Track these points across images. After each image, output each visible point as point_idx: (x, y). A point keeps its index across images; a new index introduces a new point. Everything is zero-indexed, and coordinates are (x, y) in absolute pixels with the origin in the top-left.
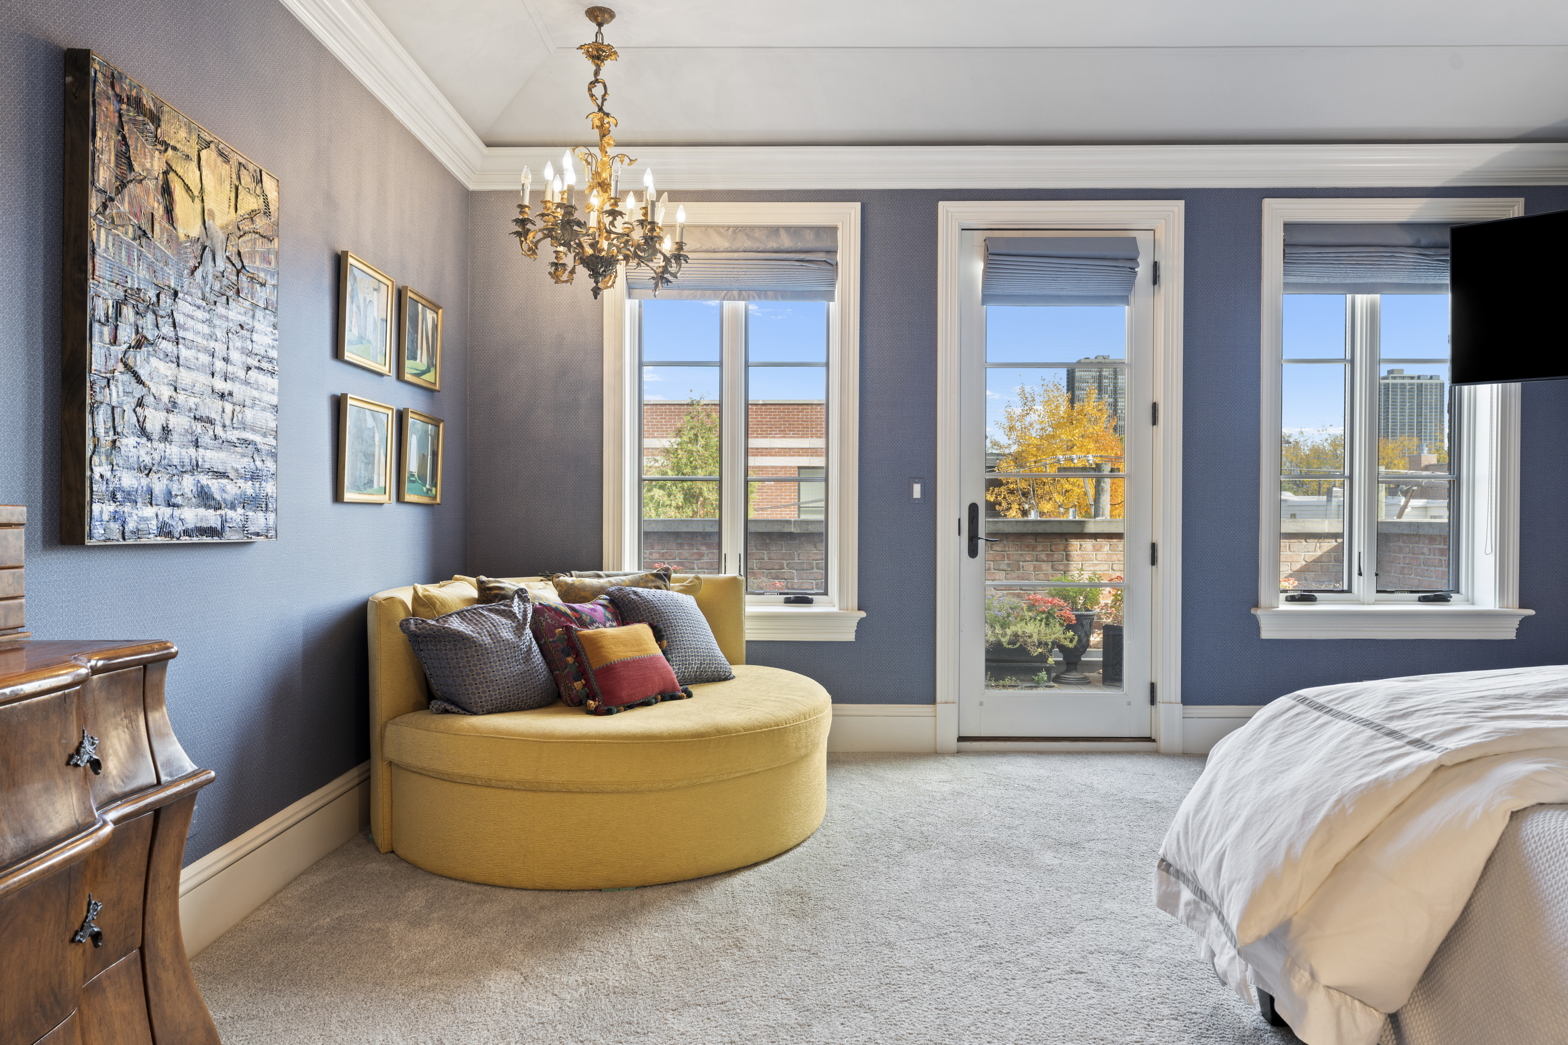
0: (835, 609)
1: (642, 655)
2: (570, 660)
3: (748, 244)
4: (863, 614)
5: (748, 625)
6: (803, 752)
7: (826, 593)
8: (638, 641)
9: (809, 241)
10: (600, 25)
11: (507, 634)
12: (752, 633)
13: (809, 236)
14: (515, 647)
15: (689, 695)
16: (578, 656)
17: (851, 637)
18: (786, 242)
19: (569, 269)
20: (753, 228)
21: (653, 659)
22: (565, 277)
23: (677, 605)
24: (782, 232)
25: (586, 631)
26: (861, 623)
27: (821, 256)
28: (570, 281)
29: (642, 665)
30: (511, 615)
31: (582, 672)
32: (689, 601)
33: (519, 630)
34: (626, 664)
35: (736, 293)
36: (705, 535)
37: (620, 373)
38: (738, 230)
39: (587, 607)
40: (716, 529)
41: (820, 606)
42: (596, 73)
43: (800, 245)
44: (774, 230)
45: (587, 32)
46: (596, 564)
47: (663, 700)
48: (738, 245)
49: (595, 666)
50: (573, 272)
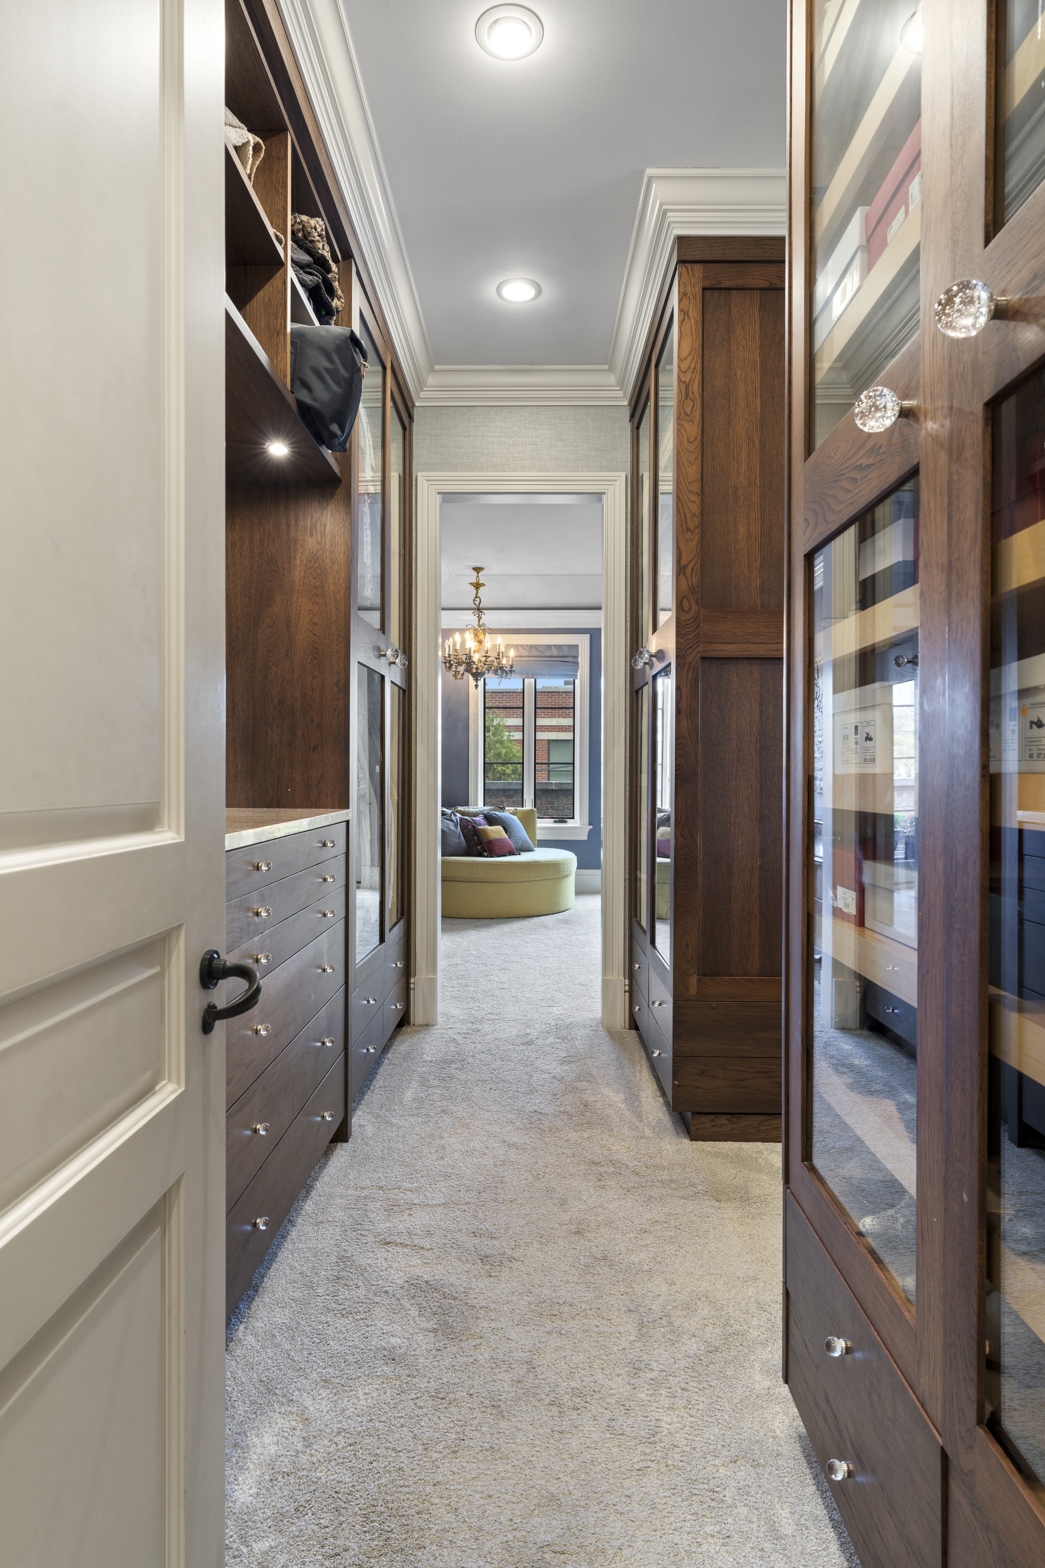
0: (578, 825)
1: (500, 837)
2: (475, 838)
3: (537, 653)
4: (591, 827)
5: (538, 832)
6: (566, 873)
7: (573, 818)
8: (500, 832)
9: (566, 652)
10: (478, 573)
11: (452, 828)
12: (539, 836)
13: (566, 649)
14: (455, 832)
15: (520, 854)
16: (478, 837)
17: (585, 838)
18: (555, 652)
19: (461, 673)
20: (539, 646)
21: (505, 839)
22: (459, 677)
23: (512, 819)
24: (553, 647)
25: (480, 827)
26: (590, 831)
27: (571, 659)
28: (462, 678)
29: (501, 841)
30: (452, 821)
31: (480, 843)
32: (515, 818)
33: (456, 826)
34: (496, 840)
35: (530, 675)
36: (516, 791)
37: (477, 714)
38: (531, 647)
39: (476, 819)
40: (520, 788)
41: (570, 823)
42: (477, 594)
43: (561, 654)
44: (549, 647)
45: (472, 577)
46: (467, 804)
47: (510, 855)
48: (532, 654)
49: (485, 841)
50: (463, 674)
